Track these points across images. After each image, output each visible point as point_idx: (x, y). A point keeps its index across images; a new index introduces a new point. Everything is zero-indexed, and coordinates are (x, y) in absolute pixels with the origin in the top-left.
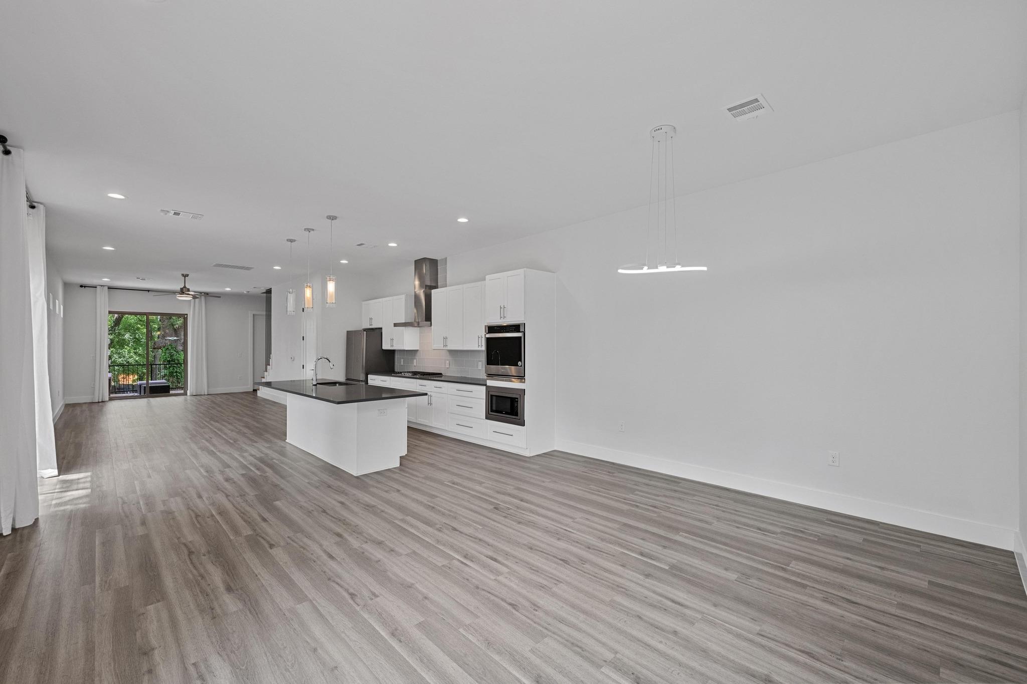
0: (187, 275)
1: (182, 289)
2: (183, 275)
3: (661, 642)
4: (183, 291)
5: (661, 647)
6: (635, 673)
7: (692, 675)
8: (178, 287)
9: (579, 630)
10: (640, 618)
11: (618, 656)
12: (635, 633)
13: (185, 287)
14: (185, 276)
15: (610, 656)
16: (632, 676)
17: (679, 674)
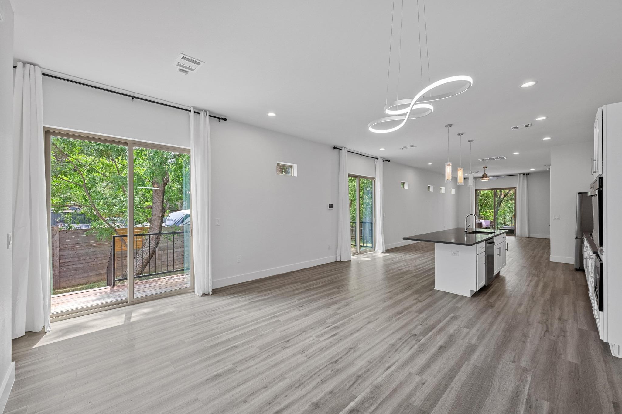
0: (486, 167)
1: (483, 175)
2: (484, 167)
3: (240, 392)
4: (485, 176)
5: (237, 391)
6: (223, 376)
7: (210, 398)
8: (481, 175)
9: (262, 361)
10: (265, 388)
11: (237, 372)
12: (252, 382)
13: (485, 174)
14: (485, 168)
15: (238, 369)
16: (222, 374)
17: (214, 392)
